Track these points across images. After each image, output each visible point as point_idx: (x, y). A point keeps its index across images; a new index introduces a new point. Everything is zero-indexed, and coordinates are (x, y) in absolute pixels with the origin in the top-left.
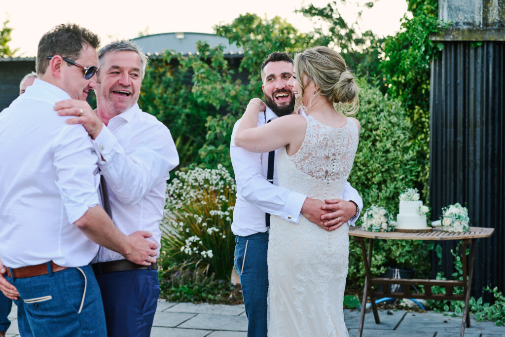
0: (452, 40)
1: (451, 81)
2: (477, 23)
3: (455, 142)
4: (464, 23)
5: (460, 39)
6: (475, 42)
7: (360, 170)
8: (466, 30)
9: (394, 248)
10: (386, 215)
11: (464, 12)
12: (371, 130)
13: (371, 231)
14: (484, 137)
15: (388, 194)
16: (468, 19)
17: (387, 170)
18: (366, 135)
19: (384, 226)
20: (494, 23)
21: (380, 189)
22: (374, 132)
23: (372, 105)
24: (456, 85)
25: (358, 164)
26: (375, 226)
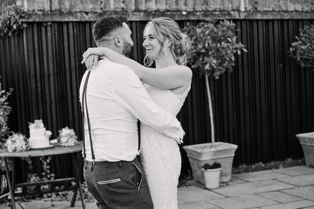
0: (33, 21)
1: (31, 48)
2: (46, 10)
3: (37, 88)
4: (38, 10)
5: (38, 20)
6: (46, 22)
8: (41, 15)
10: (25, 140)
11: (38, 3)
13: (15, 152)
14: (56, 83)
16: (40, 8)
19: (24, 147)
20: (56, 10)
24: (34, 50)
26: (18, 148)
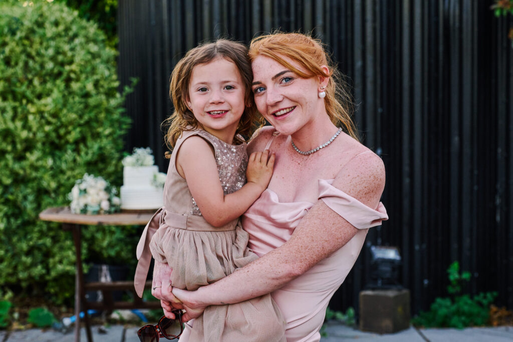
7: (49, 123)
9: (99, 236)
10: (108, 190)
12: (62, 64)
13: (85, 214)
15: (89, 157)
17: (88, 123)
18: (56, 71)
19: (105, 205)
21: (77, 150)
22: (67, 68)
23: (61, 28)
25: (46, 115)
26: (91, 207)
